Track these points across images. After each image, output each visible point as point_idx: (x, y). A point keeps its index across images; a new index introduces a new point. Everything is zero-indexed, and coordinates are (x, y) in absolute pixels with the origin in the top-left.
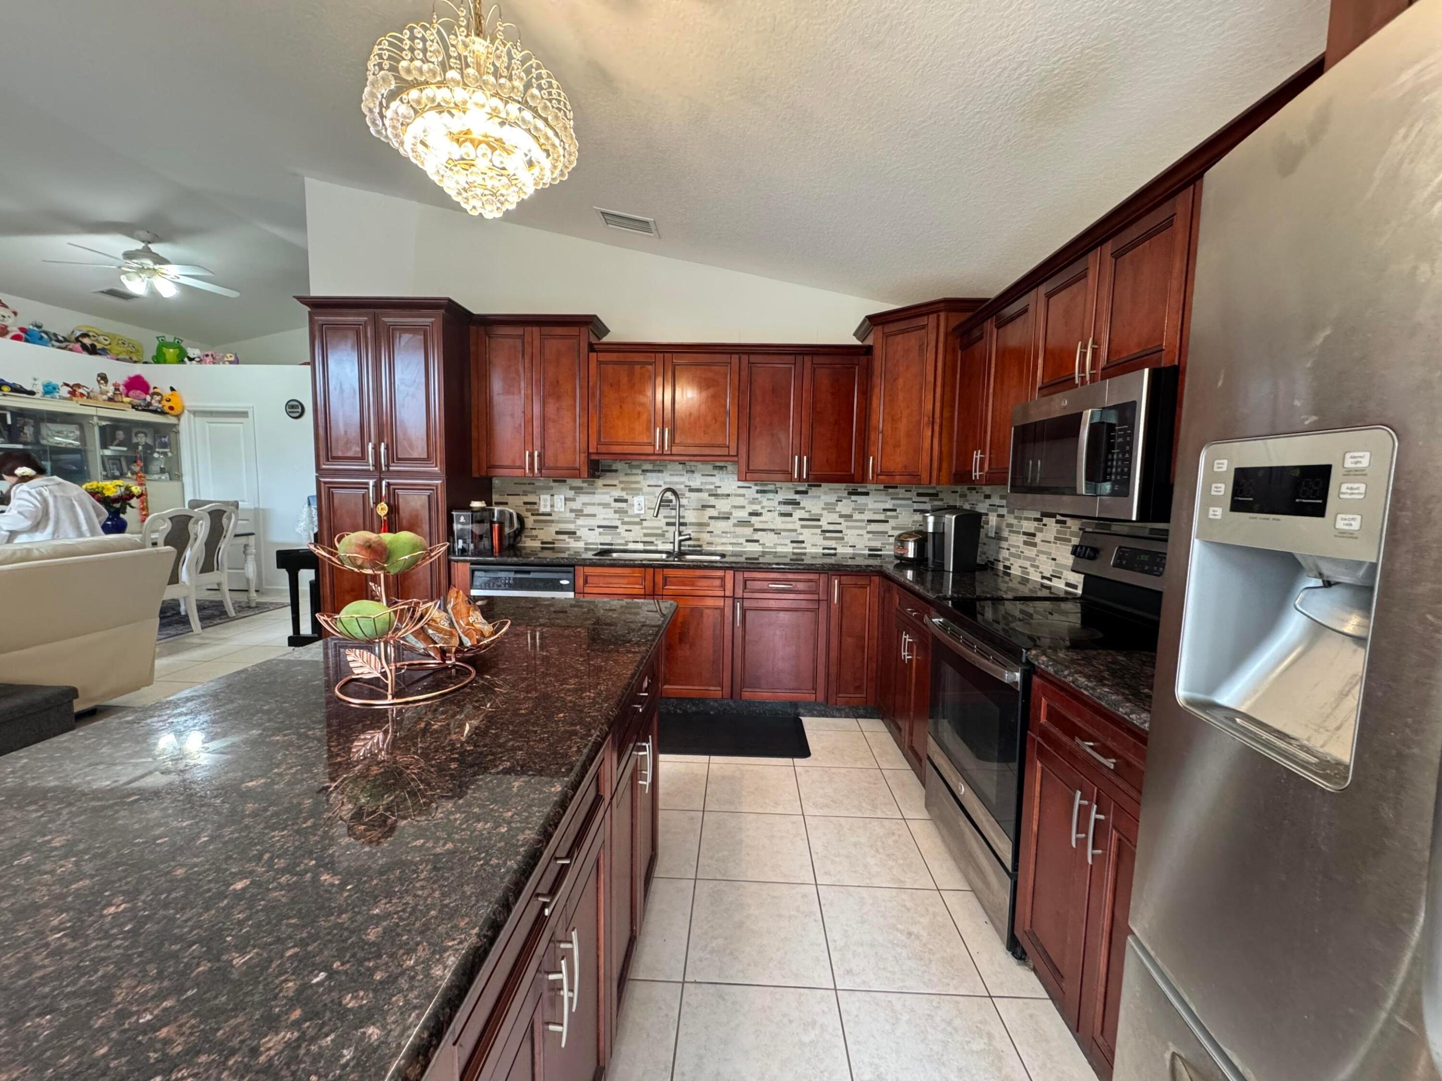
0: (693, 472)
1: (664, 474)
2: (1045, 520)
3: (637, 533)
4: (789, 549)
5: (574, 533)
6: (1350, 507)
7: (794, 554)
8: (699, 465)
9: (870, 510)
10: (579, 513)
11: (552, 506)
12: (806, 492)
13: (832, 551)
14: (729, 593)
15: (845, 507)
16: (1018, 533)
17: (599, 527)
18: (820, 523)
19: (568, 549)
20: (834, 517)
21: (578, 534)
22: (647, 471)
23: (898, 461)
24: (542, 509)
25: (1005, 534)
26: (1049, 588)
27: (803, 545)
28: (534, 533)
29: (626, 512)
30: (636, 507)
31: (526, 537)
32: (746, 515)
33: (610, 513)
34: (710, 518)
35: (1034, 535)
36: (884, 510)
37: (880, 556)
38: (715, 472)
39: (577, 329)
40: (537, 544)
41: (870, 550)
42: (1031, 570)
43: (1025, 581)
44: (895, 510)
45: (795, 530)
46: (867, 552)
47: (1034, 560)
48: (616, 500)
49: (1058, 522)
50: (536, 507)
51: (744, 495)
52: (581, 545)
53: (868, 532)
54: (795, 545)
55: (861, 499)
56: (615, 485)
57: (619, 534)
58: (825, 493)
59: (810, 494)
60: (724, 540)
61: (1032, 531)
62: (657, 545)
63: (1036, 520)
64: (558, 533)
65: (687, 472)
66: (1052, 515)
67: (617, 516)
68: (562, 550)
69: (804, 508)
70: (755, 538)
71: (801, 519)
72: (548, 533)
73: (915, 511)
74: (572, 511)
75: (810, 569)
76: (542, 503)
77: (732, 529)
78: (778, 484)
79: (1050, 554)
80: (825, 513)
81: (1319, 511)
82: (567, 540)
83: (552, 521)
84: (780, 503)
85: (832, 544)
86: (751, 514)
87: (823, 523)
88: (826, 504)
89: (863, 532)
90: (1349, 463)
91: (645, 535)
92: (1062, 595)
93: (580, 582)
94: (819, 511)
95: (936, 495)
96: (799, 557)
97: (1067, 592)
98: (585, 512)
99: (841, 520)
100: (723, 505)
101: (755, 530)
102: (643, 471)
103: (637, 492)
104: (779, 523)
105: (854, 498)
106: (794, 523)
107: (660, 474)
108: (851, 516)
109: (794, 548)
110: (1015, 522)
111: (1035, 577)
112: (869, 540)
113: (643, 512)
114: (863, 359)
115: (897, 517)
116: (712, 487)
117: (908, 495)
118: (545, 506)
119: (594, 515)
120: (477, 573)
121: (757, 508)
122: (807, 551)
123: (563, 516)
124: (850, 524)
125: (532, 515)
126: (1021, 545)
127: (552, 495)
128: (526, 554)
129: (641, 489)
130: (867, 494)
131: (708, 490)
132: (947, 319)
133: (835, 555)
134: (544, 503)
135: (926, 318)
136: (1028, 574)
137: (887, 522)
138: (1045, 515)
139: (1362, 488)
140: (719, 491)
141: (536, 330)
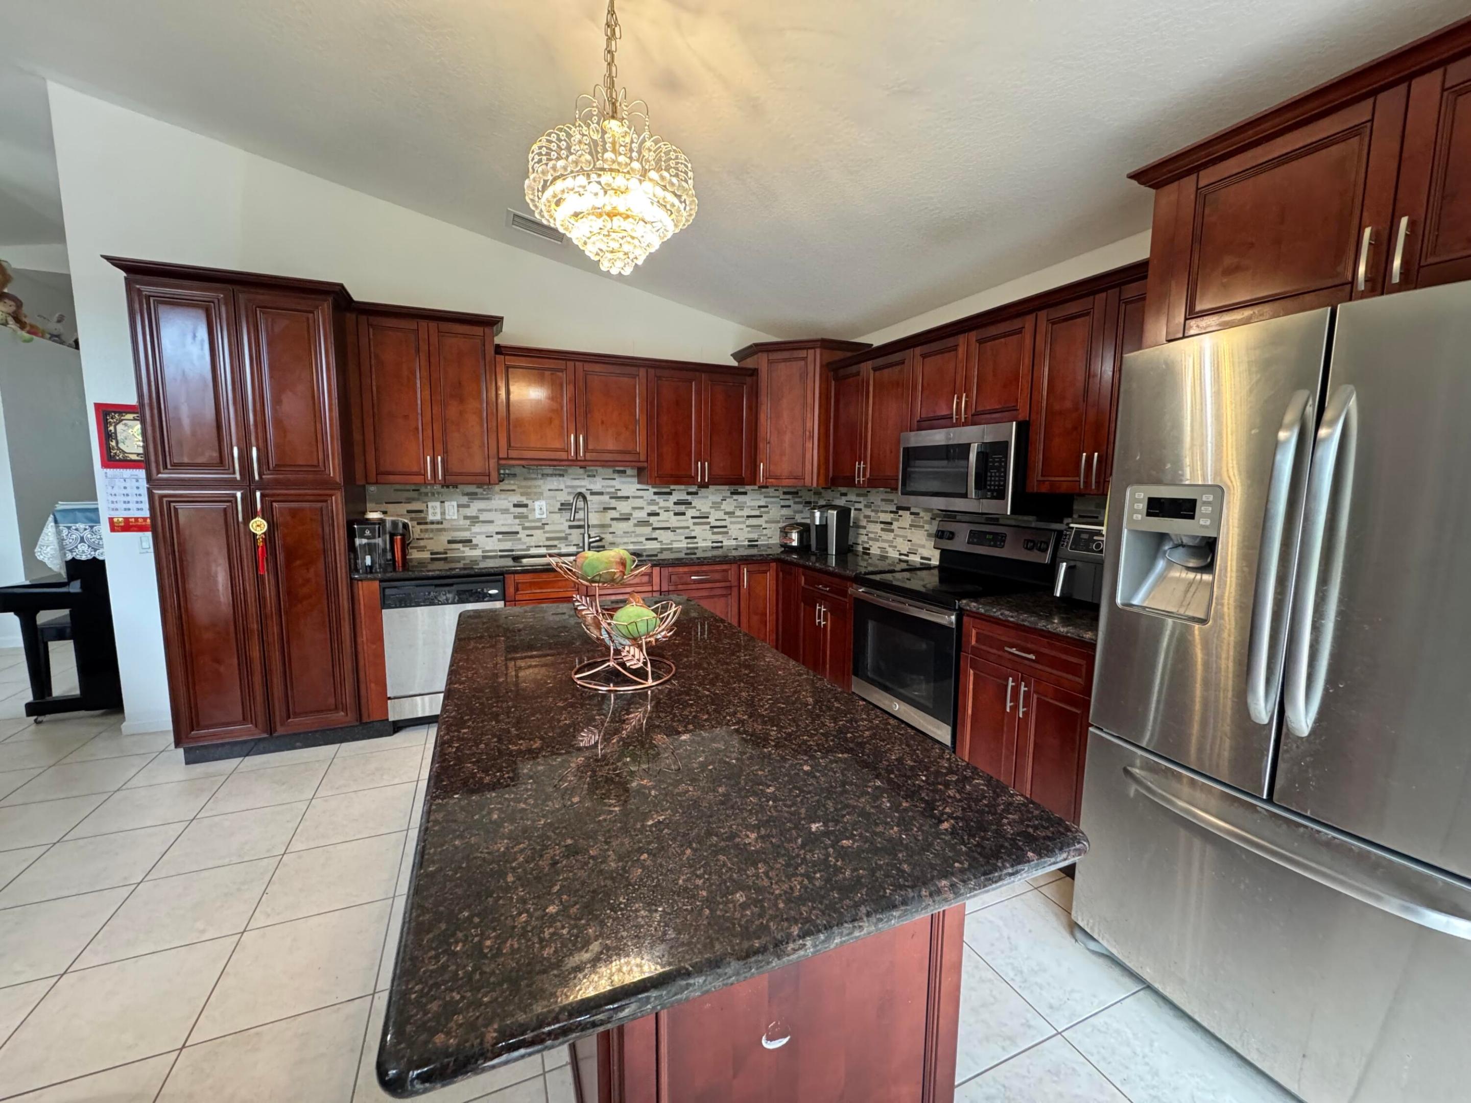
0: (594, 476)
1: (565, 478)
2: (900, 512)
3: (539, 537)
4: (683, 544)
5: (470, 541)
6: (1205, 516)
7: (688, 548)
8: (600, 470)
9: (748, 507)
10: (474, 520)
11: (443, 513)
12: (696, 493)
13: (720, 544)
14: (656, 588)
15: (728, 505)
16: (877, 522)
17: (497, 533)
18: (708, 520)
19: (464, 558)
20: (720, 515)
21: (475, 541)
22: (547, 475)
23: (784, 467)
24: (431, 518)
25: (863, 522)
26: (907, 561)
27: (695, 540)
28: (422, 543)
29: (526, 517)
30: (537, 511)
31: (412, 548)
32: (645, 515)
33: (509, 519)
34: (612, 519)
35: (891, 524)
36: (759, 507)
37: (757, 546)
38: (616, 476)
39: (481, 329)
40: (426, 555)
41: (749, 541)
42: (890, 550)
43: (883, 558)
44: (767, 507)
45: (688, 528)
46: (746, 543)
47: (892, 542)
48: (515, 506)
49: (912, 514)
50: (422, 515)
51: (642, 497)
52: (477, 553)
53: (747, 526)
54: (689, 540)
55: (741, 498)
56: (514, 490)
57: (520, 539)
58: (712, 494)
59: (700, 495)
60: (626, 540)
61: (889, 520)
62: (560, 549)
63: (891, 512)
64: (450, 542)
65: (589, 476)
66: (908, 509)
67: (517, 521)
68: (458, 560)
69: (695, 507)
70: (654, 536)
71: (693, 518)
72: (439, 543)
73: (782, 506)
74: (466, 518)
75: (702, 562)
76: (430, 511)
77: (633, 529)
78: (672, 487)
79: (906, 537)
80: (712, 511)
81: (1192, 517)
82: (462, 549)
83: (444, 530)
84: (675, 503)
85: (719, 538)
86: (649, 515)
87: (711, 520)
88: (713, 503)
89: (743, 526)
90: (1204, 499)
91: (548, 539)
92: (918, 566)
93: (511, 590)
94: (708, 510)
95: (797, 493)
96: (692, 551)
97: (921, 564)
98: (481, 519)
99: (726, 517)
100: (624, 507)
101: (654, 529)
102: (543, 475)
103: (539, 496)
104: (674, 521)
105: (735, 497)
106: (686, 521)
107: (561, 478)
108: (734, 513)
109: (688, 543)
110: (873, 514)
111: (893, 554)
112: (749, 532)
113: (544, 516)
114: (748, 379)
115: (768, 512)
116: (613, 490)
117: (777, 494)
118: (434, 514)
119: (492, 522)
120: (388, 592)
121: (654, 508)
122: (699, 545)
123: (454, 523)
124: (733, 520)
125: (419, 524)
126: (879, 531)
127: (442, 502)
128: (413, 566)
129: (541, 494)
130: (745, 493)
131: (608, 493)
132: (821, 355)
133: (721, 547)
134: (434, 511)
135: (805, 351)
136: (887, 552)
137: (761, 516)
138: (899, 508)
139: (1210, 509)
140: (620, 494)
141: (433, 325)
